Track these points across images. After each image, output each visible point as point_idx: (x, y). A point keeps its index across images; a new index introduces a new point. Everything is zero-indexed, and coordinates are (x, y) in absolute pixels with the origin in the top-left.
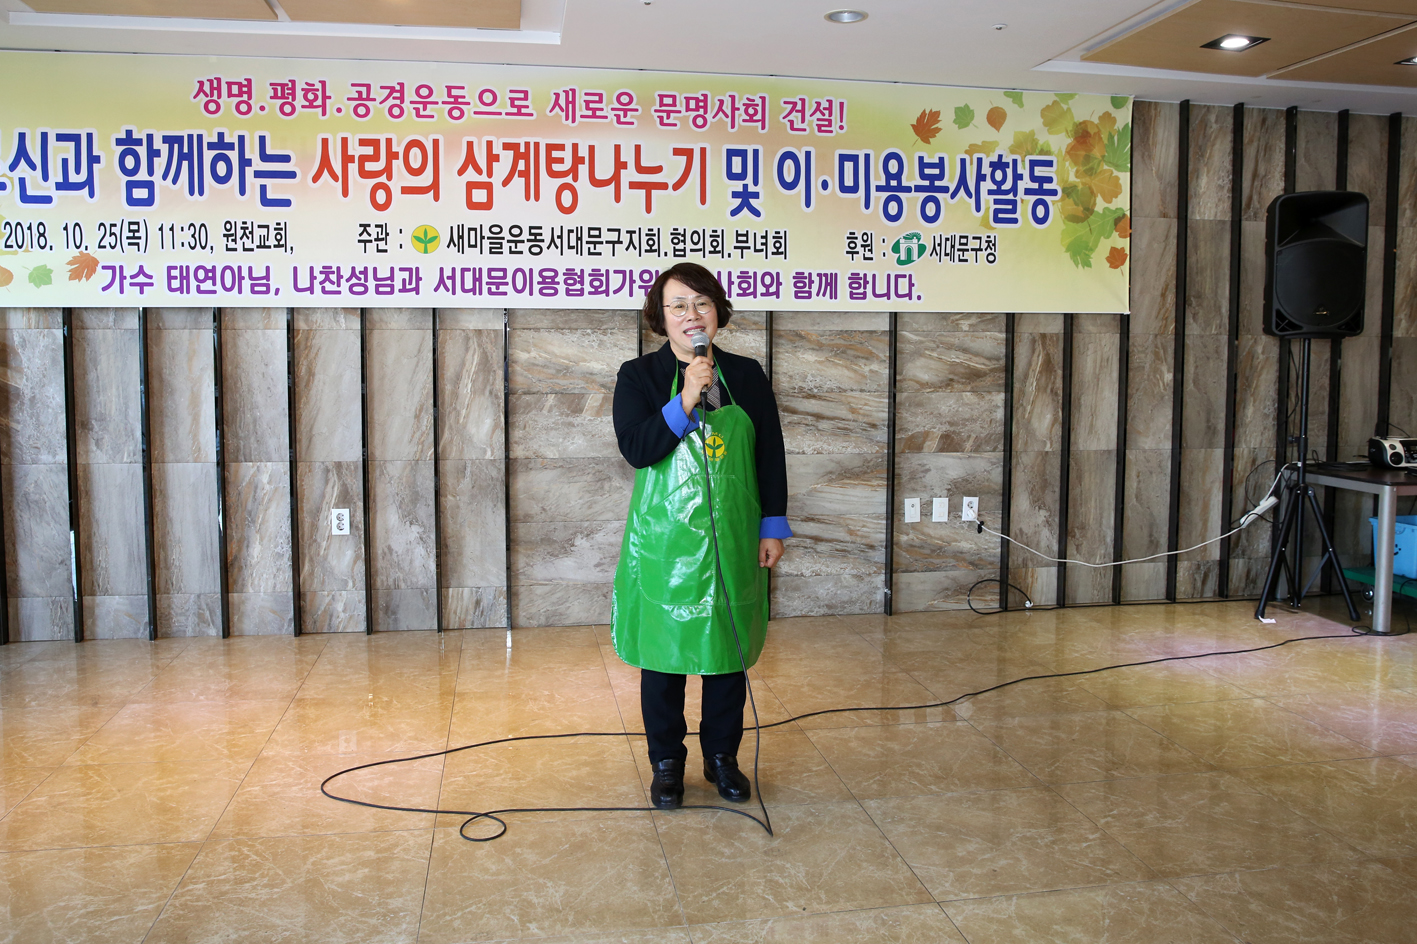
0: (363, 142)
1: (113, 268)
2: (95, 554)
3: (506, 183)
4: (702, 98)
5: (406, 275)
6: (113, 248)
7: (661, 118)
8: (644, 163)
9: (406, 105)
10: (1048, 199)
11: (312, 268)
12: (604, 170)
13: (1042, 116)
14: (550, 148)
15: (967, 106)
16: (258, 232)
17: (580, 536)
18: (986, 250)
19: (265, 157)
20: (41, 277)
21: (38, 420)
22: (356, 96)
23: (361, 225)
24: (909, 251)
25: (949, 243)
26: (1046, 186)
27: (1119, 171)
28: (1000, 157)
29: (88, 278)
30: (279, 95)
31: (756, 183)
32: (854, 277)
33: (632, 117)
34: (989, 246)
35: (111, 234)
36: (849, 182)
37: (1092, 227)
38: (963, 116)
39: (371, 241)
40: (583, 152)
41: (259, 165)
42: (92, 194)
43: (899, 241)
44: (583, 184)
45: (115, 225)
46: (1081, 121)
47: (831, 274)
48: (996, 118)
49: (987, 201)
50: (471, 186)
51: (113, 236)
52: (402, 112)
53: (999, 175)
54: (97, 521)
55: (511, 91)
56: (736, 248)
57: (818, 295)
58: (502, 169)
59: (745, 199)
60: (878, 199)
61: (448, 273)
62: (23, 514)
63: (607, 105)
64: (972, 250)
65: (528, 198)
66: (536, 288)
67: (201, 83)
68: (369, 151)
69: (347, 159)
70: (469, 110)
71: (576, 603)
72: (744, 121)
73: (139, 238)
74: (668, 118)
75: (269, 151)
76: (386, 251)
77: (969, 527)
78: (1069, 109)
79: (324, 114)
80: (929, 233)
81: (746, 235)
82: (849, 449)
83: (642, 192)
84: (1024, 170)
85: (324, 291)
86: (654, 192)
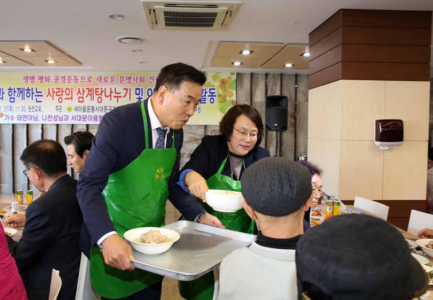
0: (57, 89)
1: (7, 115)
3: (87, 97)
4: (130, 77)
5: (65, 117)
6: (7, 111)
7: (121, 82)
8: (117, 92)
9: (66, 81)
10: (214, 97)
11: (46, 116)
12: (108, 94)
13: (212, 78)
14: (96, 89)
16: (35, 108)
23: (56, 106)
26: (214, 94)
27: (233, 90)
29: (2, 117)
30: (40, 79)
31: (142, 95)
33: (114, 82)
34: (199, 109)
37: (226, 104)
39: (58, 110)
41: (36, 94)
42: (3, 100)
44: (103, 97)
45: (7, 107)
46: (223, 78)
50: (79, 97)
52: (65, 82)
55: (88, 77)
58: (86, 94)
59: (140, 99)
61: (74, 116)
63: (109, 79)
65: (91, 100)
66: (93, 119)
67: (24, 77)
68: (58, 90)
69: (53, 92)
70: (79, 81)
72: (139, 82)
73: (12, 109)
74: (122, 81)
75: (38, 91)
76: (61, 112)
78: (219, 76)
79: (49, 82)
83: (116, 98)
84: (208, 91)
85: (49, 120)
86: (119, 98)
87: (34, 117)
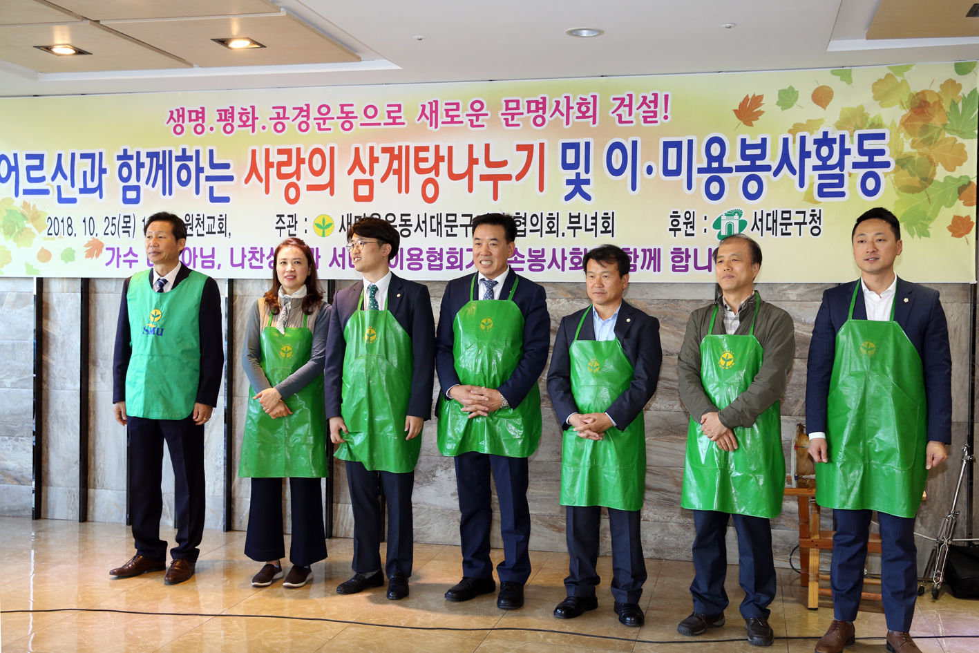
0: (280, 152)
1: (113, 250)
2: (97, 458)
3: (383, 180)
4: (541, 101)
6: (113, 234)
7: (507, 120)
8: (492, 159)
9: (312, 122)
10: (878, 171)
11: (243, 249)
12: (460, 166)
13: (874, 90)
14: (418, 149)
15: (791, 88)
16: (208, 222)
17: (440, 469)
18: (810, 223)
20: (69, 256)
21: (66, 358)
22: (276, 116)
23: (278, 216)
24: (730, 227)
25: (770, 218)
26: (877, 159)
27: (964, 138)
28: (825, 134)
29: (97, 256)
30: (223, 118)
31: (587, 171)
32: (677, 252)
33: (483, 120)
34: (813, 219)
35: (113, 225)
36: (672, 166)
37: (930, 197)
38: (787, 98)
39: (284, 228)
41: (209, 172)
42: (101, 196)
43: (720, 218)
44: (443, 178)
45: (114, 218)
46: (919, 91)
47: (655, 249)
48: (822, 97)
49: (811, 177)
50: (357, 183)
52: (308, 127)
53: (825, 151)
54: (99, 434)
55: (388, 106)
56: (569, 228)
57: (642, 268)
58: (380, 168)
59: (578, 186)
60: (699, 180)
61: (339, 252)
62: (54, 426)
63: (463, 112)
64: (796, 224)
65: (400, 191)
66: (406, 263)
68: (284, 158)
69: (269, 165)
70: (356, 123)
71: (436, 525)
72: (577, 118)
73: (130, 227)
74: (513, 119)
75: (216, 161)
78: (904, 81)
79: (253, 131)
81: (578, 217)
82: (675, 407)
83: (491, 183)
84: (852, 144)
85: (251, 267)
86: (500, 183)
87: (204, 255)
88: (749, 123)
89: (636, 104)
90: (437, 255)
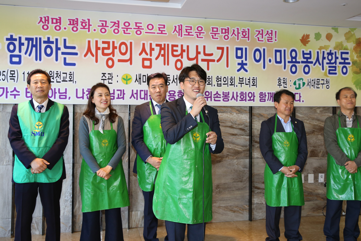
0: (104, 42)
1: (3, 88)
3: (156, 59)
4: (227, 29)
5: (119, 92)
6: (4, 80)
7: (213, 36)
8: (207, 52)
9: (120, 29)
10: (347, 66)
11: (83, 90)
13: (345, 36)
14: (173, 46)
15: (319, 33)
16: (63, 75)
18: (326, 84)
19: (66, 47)
22: (101, 25)
23: (102, 74)
24: (299, 84)
25: (313, 82)
26: (346, 61)
28: (331, 51)
30: (72, 23)
31: (246, 60)
33: (202, 35)
34: (327, 83)
35: (3, 75)
36: (278, 60)
38: (318, 36)
39: (106, 80)
40: (185, 48)
41: (63, 50)
43: (296, 81)
44: (185, 60)
45: (5, 72)
46: (358, 38)
47: (272, 93)
48: (329, 37)
49: (326, 67)
50: (144, 60)
51: (4, 76)
52: (118, 32)
53: (330, 57)
55: (159, 25)
56: (239, 83)
57: (268, 100)
58: (155, 53)
59: (242, 65)
60: (288, 66)
61: (135, 92)
63: (193, 31)
64: (321, 84)
65: (165, 64)
67: (41, 18)
68: (106, 46)
69: (97, 48)
70: (143, 32)
72: (242, 37)
73: (15, 77)
74: (215, 36)
75: (67, 45)
76: (112, 83)
77: (321, 185)
78: (354, 34)
79: (89, 31)
80: (306, 78)
81: (243, 79)
83: (206, 63)
84: (339, 55)
86: (210, 63)
87: (61, 92)
88: (305, 45)
89: (264, 34)
90: (182, 94)
